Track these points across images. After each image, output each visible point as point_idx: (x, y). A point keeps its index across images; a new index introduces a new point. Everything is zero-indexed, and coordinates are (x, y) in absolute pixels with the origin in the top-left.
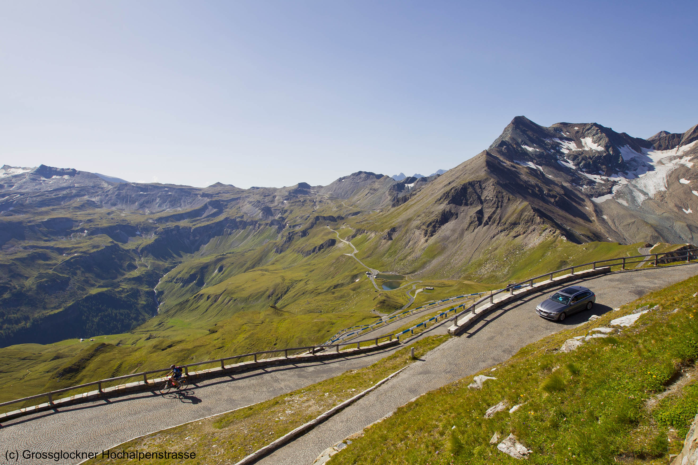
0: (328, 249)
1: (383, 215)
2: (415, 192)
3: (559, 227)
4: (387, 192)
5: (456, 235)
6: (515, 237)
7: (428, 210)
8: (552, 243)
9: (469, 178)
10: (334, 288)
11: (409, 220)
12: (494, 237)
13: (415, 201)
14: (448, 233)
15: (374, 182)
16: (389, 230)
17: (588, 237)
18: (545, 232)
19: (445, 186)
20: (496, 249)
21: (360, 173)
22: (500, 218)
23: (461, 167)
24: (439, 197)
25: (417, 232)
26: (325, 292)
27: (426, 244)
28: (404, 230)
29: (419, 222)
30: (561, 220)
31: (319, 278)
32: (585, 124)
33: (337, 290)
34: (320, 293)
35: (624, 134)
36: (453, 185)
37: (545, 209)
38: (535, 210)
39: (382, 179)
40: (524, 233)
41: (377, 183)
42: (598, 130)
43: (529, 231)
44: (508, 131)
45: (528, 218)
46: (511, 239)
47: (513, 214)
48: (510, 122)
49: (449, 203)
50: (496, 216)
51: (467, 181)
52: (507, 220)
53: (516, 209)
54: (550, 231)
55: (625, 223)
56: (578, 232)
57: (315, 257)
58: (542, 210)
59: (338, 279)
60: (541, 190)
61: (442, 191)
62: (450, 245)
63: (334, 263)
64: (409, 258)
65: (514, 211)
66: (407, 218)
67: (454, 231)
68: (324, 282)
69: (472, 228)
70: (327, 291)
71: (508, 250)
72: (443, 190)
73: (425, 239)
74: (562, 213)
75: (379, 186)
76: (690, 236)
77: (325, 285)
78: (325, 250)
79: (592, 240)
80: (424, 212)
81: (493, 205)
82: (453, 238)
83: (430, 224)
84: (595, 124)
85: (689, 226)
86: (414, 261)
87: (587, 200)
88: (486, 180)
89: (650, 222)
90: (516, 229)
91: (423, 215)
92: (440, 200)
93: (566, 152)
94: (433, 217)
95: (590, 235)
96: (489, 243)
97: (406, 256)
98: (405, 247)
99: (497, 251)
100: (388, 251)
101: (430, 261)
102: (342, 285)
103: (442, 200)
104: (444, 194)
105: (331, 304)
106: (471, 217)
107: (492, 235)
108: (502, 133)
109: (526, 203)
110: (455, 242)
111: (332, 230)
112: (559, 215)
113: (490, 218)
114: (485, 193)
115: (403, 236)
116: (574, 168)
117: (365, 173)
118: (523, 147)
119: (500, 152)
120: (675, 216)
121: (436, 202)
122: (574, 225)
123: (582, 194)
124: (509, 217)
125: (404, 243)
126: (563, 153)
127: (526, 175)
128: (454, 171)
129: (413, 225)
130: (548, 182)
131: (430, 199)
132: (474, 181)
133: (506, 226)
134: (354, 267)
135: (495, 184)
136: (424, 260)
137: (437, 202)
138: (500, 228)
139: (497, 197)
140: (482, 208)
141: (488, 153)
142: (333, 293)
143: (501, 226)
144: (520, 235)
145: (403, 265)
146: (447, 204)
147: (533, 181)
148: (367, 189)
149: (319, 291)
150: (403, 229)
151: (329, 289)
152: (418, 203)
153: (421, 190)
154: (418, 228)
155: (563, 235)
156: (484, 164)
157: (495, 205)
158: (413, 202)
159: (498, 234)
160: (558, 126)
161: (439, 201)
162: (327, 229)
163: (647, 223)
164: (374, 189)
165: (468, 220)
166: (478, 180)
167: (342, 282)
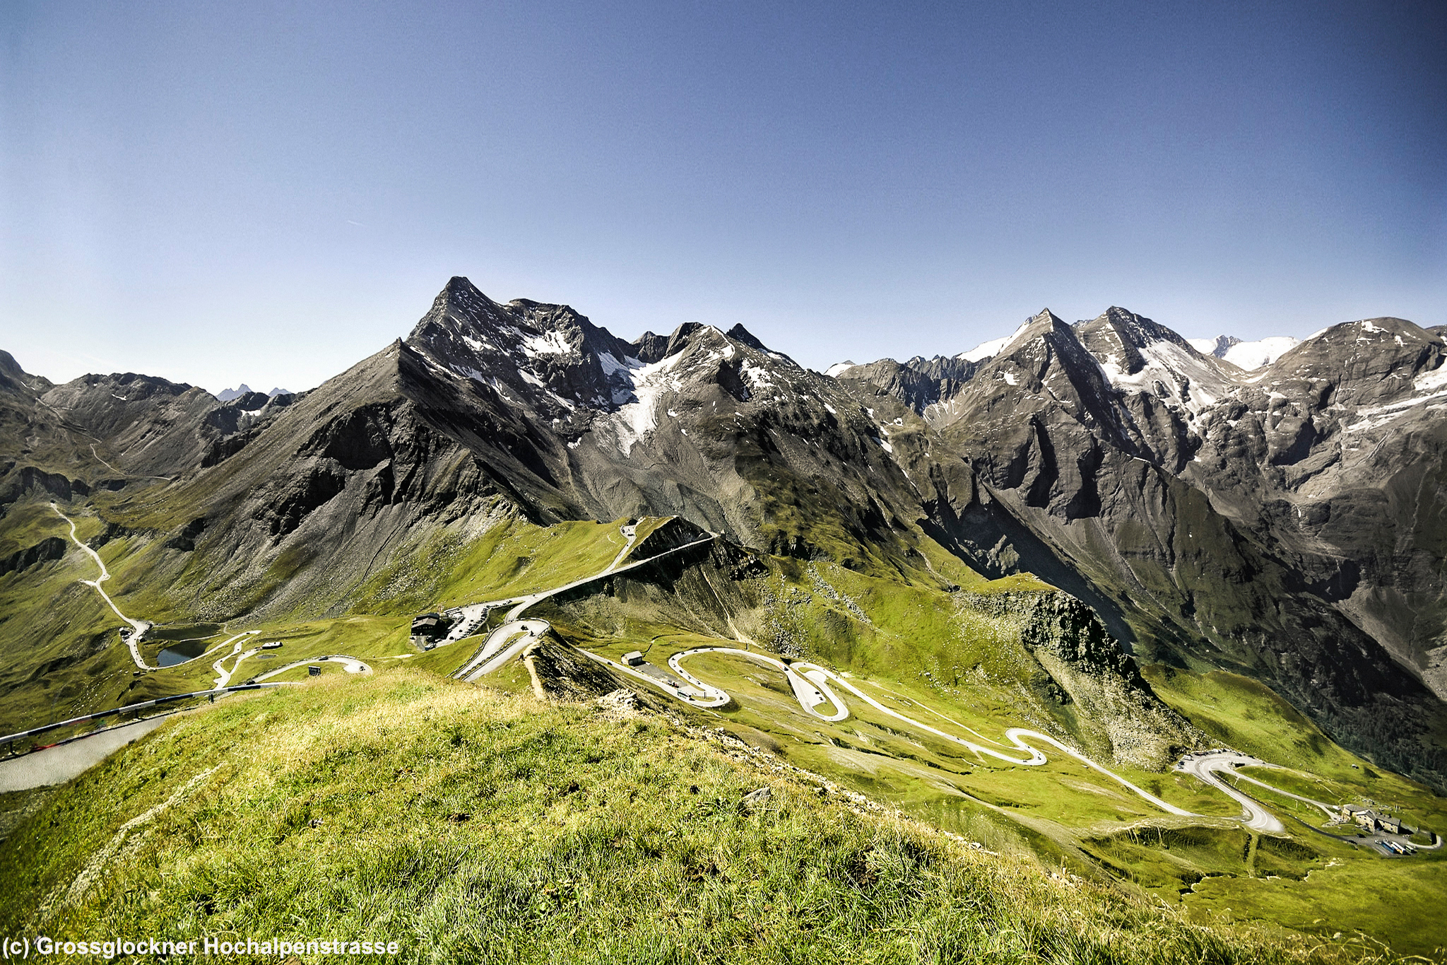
0: (47, 565)
1: (178, 488)
2: (255, 429)
3: (517, 497)
4: (197, 430)
5: (340, 526)
6: (448, 522)
7: (281, 471)
8: (506, 529)
9: (365, 397)
10: (50, 670)
11: (238, 498)
12: (412, 525)
13: (255, 449)
14: (324, 523)
15: (166, 403)
16: (186, 526)
17: (560, 514)
18: (496, 510)
19: (321, 414)
20: (416, 546)
21: (130, 377)
22: (423, 483)
23: (354, 372)
24: (306, 441)
25: (257, 526)
26: (28, 681)
27: (277, 550)
28: (224, 523)
29: (261, 501)
30: (522, 483)
31: (20, 641)
32: (555, 307)
33: (55, 677)
34: (14, 687)
35: (604, 329)
36: (336, 412)
37: (497, 464)
38: (480, 464)
39: (185, 396)
40: (463, 514)
41: (171, 406)
42: (571, 318)
43: (472, 509)
44: (441, 304)
45: (469, 481)
46: (441, 526)
47: (444, 474)
48: (443, 287)
49: (325, 455)
50: (417, 481)
51: (363, 404)
52: (435, 487)
53: (449, 465)
54: (504, 507)
55: (609, 486)
56: (545, 506)
57: (15, 582)
58: (493, 465)
59: (61, 646)
60: (492, 426)
61: (313, 425)
62: (328, 547)
63: (58, 600)
64: (234, 583)
65: (446, 469)
66: (233, 492)
67: (335, 518)
68: (30, 653)
69: (371, 510)
70: (33, 679)
71: (436, 546)
72: (315, 423)
73: (273, 538)
74: (523, 470)
75: (177, 414)
76: (681, 504)
77: (33, 661)
78: (41, 565)
79: (565, 519)
80: (273, 478)
81: (410, 456)
82: (333, 532)
83: (286, 504)
84: (567, 308)
85: (679, 486)
86: (244, 589)
87: (559, 445)
88: (399, 401)
89: (639, 481)
90: (450, 507)
91: (271, 484)
92: (308, 446)
93: (529, 354)
94: (292, 488)
95: (563, 509)
96: (402, 537)
97: (228, 579)
98: (226, 560)
99: (417, 550)
100: (182, 572)
101: (283, 585)
102: (70, 660)
103: (312, 447)
104: (317, 432)
105: (39, 715)
106: (369, 484)
107: (409, 521)
108: (431, 307)
109: (465, 452)
110: (338, 539)
111: (61, 515)
112: (518, 474)
113: (405, 484)
114: (397, 430)
115: (222, 537)
116: (541, 384)
117: (143, 377)
118: (466, 338)
119: (426, 346)
120: (665, 470)
121: (299, 451)
122: (541, 492)
123: (552, 432)
124: (438, 481)
125: (224, 551)
126: (524, 356)
127: (469, 395)
128: (340, 380)
129: (247, 510)
130: (502, 409)
131: (288, 445)
132: (375, 405)
133: (432, 502)
134: (97, 616)
135: (414, 412)
136: (270, 583)
137: (302, 453)
138: (423, 506)
139: (417, 440)
140: (390, 464)
141: (403, 347)
142: (46, 684)
143: (424, 501)
144: (457, 518)
145: (218, 600)
146: (322, 457)
147: (479, 406)
148: (146, 420)
149: (13, 679)
150: (222, 521)
151: (38, 672)
152: (261, 456)
153: (270, 424)
154: (258, 515)
155: (522, 512)
156: (395, 369)
157: (414, 458)
158: (251, 454)
159: (419, 518)
160: (518, 304)
161: (305, 450)
162: (49, 509)
163: (634, 484)
164: (165, 422)
165: (363, 493)
166: (383, 401)
167: (71, 653)
